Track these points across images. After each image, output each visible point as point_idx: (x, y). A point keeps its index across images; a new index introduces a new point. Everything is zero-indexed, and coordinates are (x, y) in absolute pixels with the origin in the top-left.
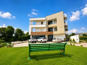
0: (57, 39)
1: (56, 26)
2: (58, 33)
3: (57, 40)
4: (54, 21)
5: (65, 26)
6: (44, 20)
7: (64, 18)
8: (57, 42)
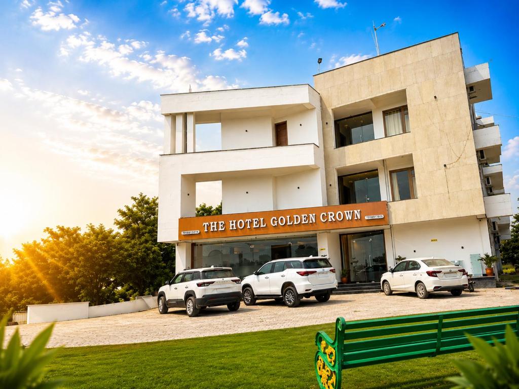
0: (424, 268)
1: (410, 157)
2: (424, 217)
3: (430, 274)
4: (386, 113)
5: (481, 153)
6: (301, 110)
7: (470, 88)
8: (429, 296)
